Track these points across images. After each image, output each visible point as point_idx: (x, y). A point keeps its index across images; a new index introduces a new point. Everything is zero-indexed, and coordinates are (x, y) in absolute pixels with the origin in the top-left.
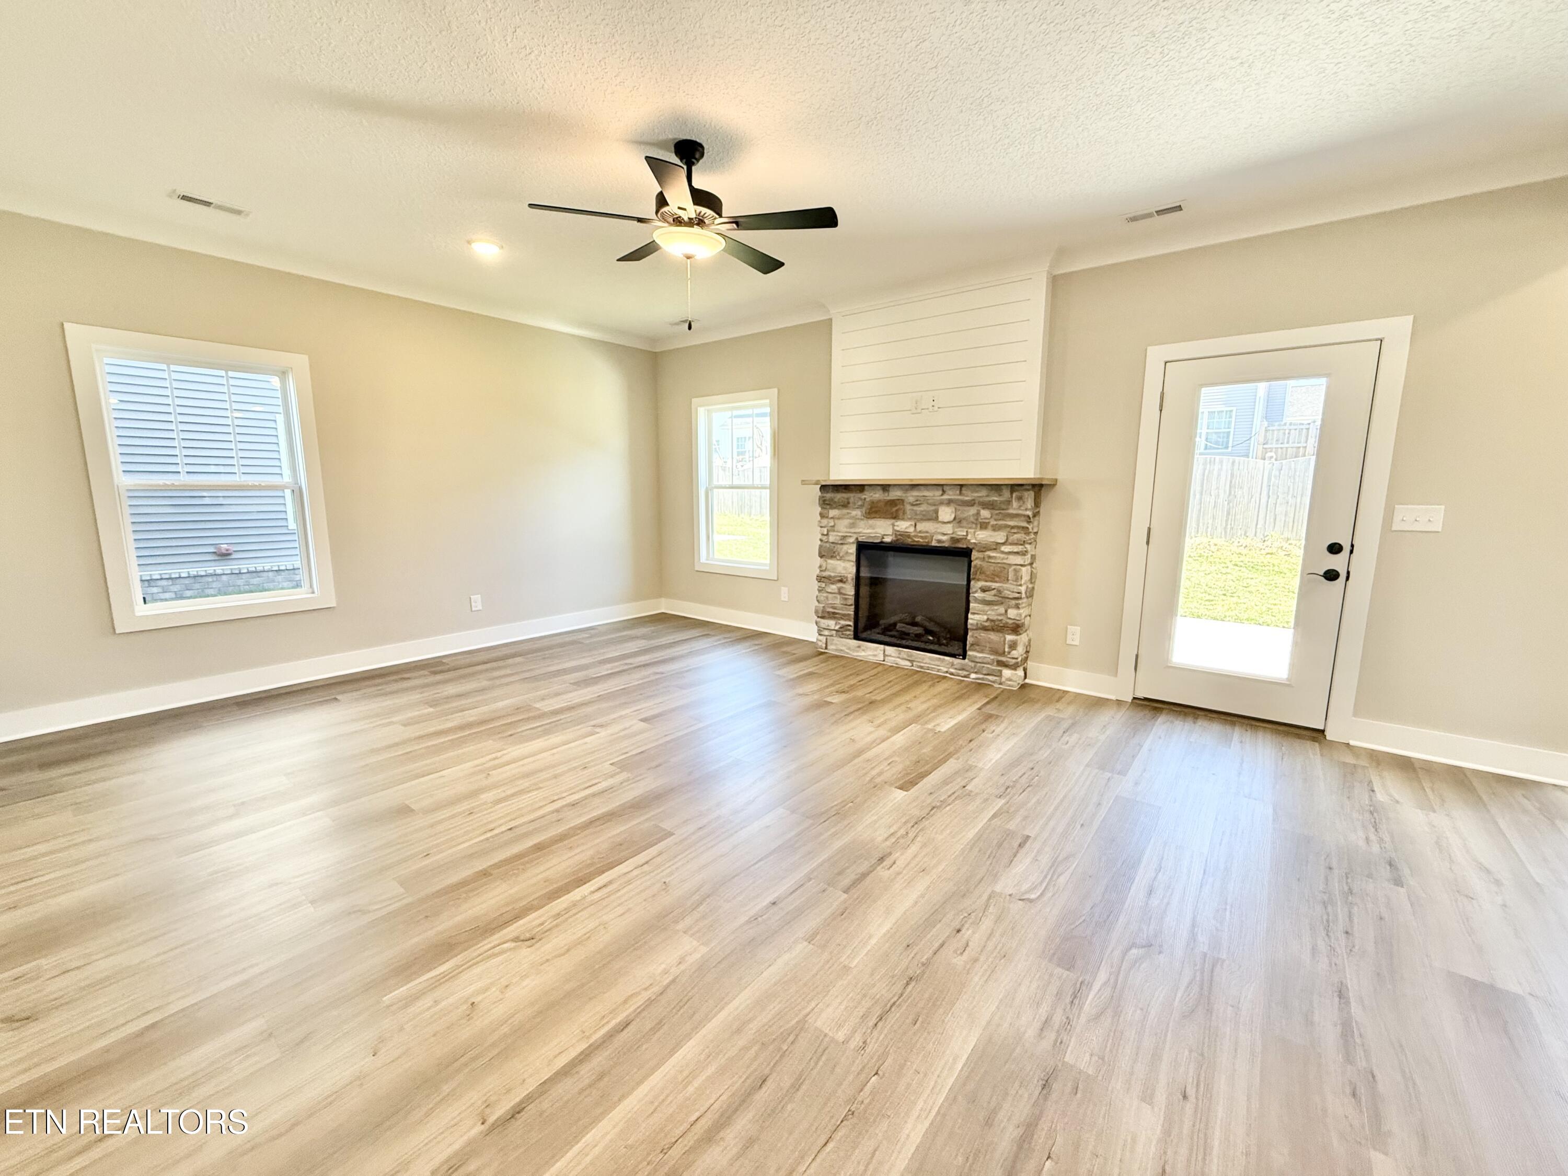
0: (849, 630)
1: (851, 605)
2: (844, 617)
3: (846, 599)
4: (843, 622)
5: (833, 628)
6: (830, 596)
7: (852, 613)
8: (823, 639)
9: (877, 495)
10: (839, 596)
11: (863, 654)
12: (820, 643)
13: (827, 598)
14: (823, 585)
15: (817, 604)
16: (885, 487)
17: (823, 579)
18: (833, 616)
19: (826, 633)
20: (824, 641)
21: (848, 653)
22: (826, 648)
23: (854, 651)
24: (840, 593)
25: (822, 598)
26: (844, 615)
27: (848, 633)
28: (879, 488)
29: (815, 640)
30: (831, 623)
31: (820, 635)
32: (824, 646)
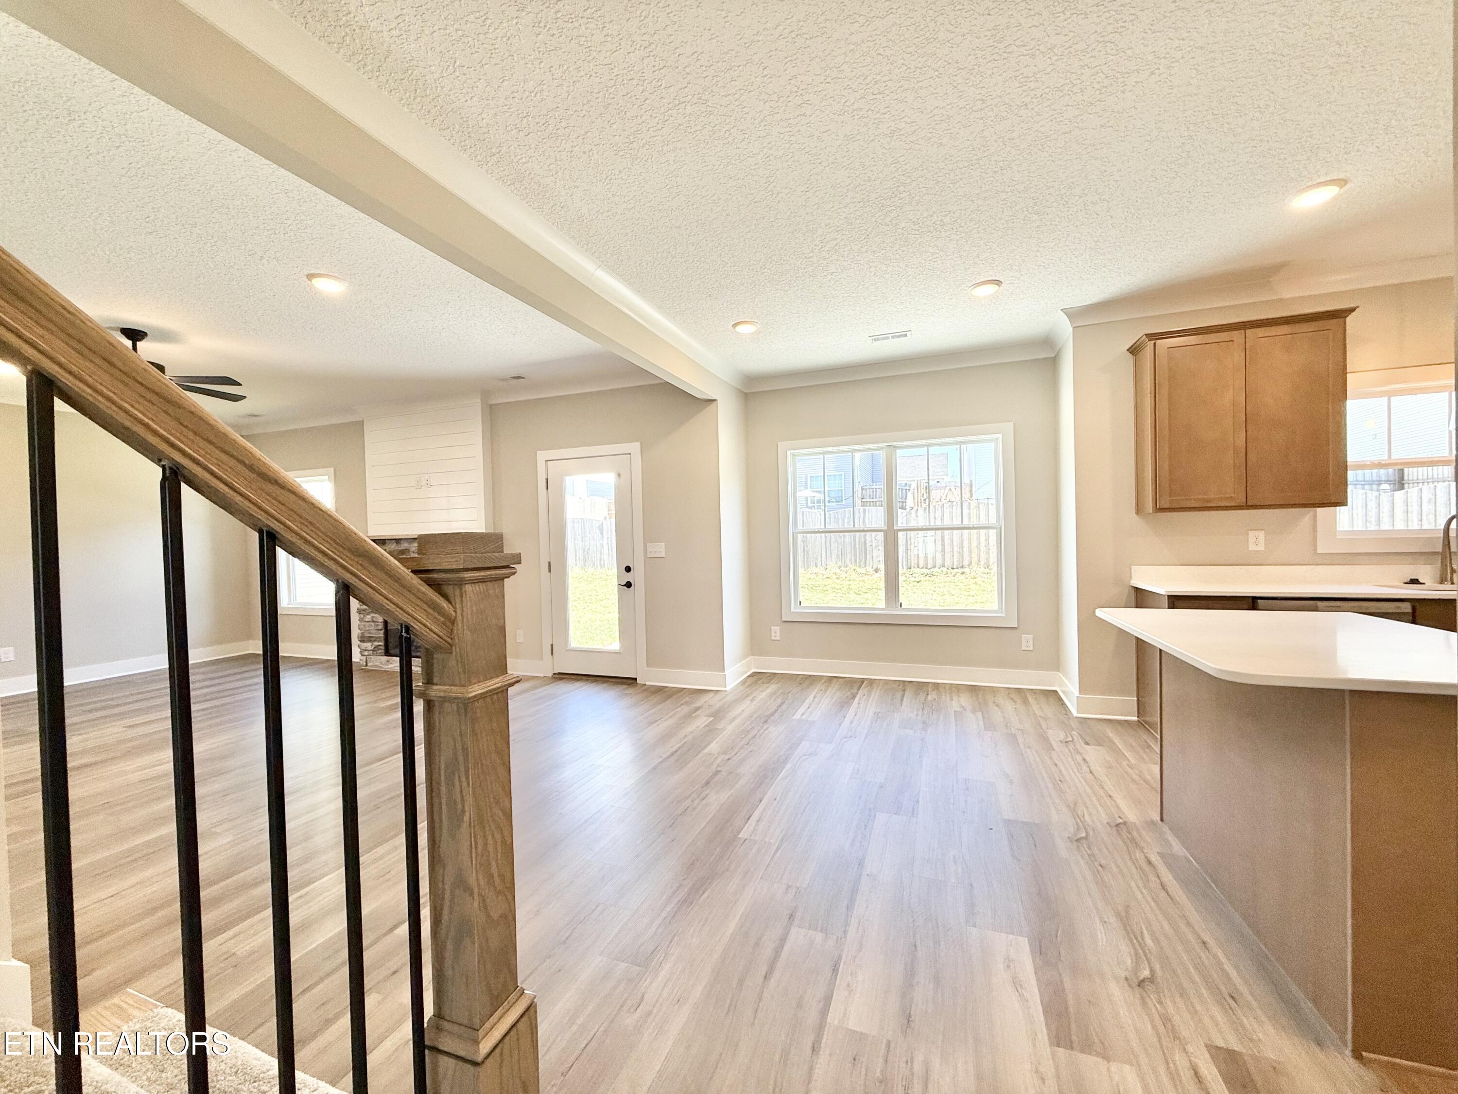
0: (381, 649)
1: (381, 630)
2: (377, 639)
3: (378, 625)
4: (376, 644)
5: (370, 648)
6: (368, 624)
7: (382, 635)
8: (364, 658)
9: (393, 547)
10: (373, 624)
11: (391, 666)
12: (361, 662)
13: (365, 625)
14: (362, 616)
15: (359, 631)
16: (398, 541)
17: (362, 612)
18: (370, 639)
19: (366, 653)
20: (365, 660)
21: (381, 667)
22: (366, 665)
23: (385, 664)
24: (373, 621)
25: (362, 626)
26: (376, 638)
27: (380, 651)
28: (393, 541)
29: (358, 661)
30: (368, 646)
31: (362, 655)
32: (365, 664)
